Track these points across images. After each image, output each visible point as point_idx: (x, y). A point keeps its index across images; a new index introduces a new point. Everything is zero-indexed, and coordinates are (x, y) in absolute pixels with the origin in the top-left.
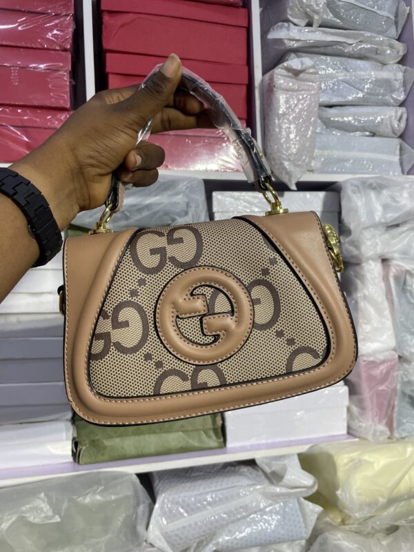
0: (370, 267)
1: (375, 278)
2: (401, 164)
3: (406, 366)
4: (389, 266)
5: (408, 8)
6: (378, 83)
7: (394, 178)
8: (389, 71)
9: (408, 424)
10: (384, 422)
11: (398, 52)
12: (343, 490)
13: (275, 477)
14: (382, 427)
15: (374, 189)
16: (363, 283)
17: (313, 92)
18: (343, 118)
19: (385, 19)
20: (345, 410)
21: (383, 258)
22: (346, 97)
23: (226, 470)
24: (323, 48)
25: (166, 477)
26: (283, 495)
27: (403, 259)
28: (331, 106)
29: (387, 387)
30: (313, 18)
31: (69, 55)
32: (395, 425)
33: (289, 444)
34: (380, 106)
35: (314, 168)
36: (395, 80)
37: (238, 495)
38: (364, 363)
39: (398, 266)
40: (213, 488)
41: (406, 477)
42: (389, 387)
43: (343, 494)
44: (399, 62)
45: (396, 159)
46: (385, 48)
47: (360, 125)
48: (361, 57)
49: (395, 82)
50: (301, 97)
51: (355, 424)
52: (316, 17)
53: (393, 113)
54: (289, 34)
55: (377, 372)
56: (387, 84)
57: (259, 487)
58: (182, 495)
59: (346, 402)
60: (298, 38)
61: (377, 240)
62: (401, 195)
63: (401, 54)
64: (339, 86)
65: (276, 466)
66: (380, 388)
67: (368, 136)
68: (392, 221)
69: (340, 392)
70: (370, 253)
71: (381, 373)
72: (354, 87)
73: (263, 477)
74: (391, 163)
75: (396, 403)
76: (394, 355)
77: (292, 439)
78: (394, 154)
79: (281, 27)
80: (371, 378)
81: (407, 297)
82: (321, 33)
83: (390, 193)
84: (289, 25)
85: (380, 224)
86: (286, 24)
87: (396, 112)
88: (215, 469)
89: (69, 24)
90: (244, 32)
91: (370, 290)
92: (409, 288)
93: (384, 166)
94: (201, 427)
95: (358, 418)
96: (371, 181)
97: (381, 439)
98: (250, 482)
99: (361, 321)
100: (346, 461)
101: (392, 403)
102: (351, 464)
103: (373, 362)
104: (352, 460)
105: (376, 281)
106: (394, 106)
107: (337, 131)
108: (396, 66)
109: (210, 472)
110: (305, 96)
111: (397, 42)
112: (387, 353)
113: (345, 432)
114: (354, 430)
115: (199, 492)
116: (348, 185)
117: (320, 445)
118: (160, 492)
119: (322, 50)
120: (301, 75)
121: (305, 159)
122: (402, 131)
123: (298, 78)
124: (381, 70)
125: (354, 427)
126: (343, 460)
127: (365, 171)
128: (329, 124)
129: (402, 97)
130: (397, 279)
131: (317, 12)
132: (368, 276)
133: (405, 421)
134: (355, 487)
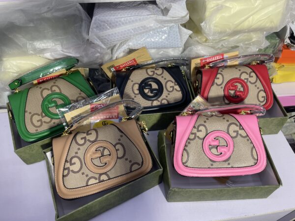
12: (206, 23)
13: (166, 11)
37: (140, 19)
102: (215, 8)
104: (217, 5)
109: (129, 7)
115: (117, 17)
126: (211, 5)
134: (214, 22)
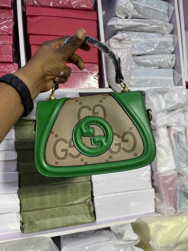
0: (161, 131)
1: (164, 136)
2: (174, 81)
3: (181, 177)
4: (170, 130)
5: (173, 7)
6: (161, 43)
7: (170, 88)
8: (166, 37)
9: (184, 206)
10: (172, 205)
11: (170, 28)
12: (153, 241)
13: (120, 236)
14: (171, 208)
15: (161, 93)
16: (158, 139)
17: (129, 49)
18: (145, 60)
19: (163, 13)
20: (153, 200)
21: (167, 126)
22: (146, 51)
23: (96, 233)
24: (134, 28)
25: (67, 238)
26: (124, 245)
27: (177, 126)
28: (139, 55)
29: (173, 188)
30: (128, 15)
31: (11, 37)
32: (177, 207)
33: (127, 218)
34: (163, 54)
35: (132, 85)
36: (169, 42)
37: (101, 246)
38: (161, 177)
39: (175, 129)
40: (89, 243)
41: (184, 232)
42: (174, 188)
43: (153, 243)
44: (171, 33)
45: (172, 78)
46: (163, 27)
47: (153, 63)
48: (152, 32)
49: (169, 43)
50: (123, 52)
51: (159, 207)
52: (129, 14)
53: (169, 57)
54: (117, 23)
55: (167, 181)
56: (165, 44)
57: (111, 241)
58: (74, 247)
59: (154, 196)
60: (121, 24)
61: (164, 118)
62: (174, 96)
63: (171, 29)
64: (142, 45)
65: (120, 230)
66: (169, 189)
67: (158, 68)
68: (171, 108)
69: (151, 191)
70: (161, 124)
71: (169, 182)
72: (150, 46)
73: (114, 236)
74: (169, 81)
75: (178, 196)
76: (176, 173)
77: (128, 216)
78: (171, 76)
79: (114, 20)
80: (165, 184)
81: (180, 144)
82: (132, 21)
83: (168, 95)
84: (117, 19)
85: (165, 110)
86: (116, 18)
87: (170, 57)
88: (91, 233)
89: (11, 23)
90: (95, 22)
91: (162, 142)
92: (180, 140)
93: (166, 82)
94: (83, 212)
95: (159, 204)
96: (159, 90)
97: (171, 214)
98: (107, 239)
99: (158, 157)
100: (153, 226)
101: (176, 196)
102: (156, 228)
103: (165, 177)
104: (157, 226)
105: (165, 137)
106: (169, 54)
107: (143, 67)
108: (169, 35)
109: (88, 235)
110: (125, 51)
111: (169, 24)
112: (172, 172)
113: (154, 211)
114: (158, 210)
115: (82, 246)
116: (148, 92)
117: (142, 219)
118: (63, 246)
119: (133, 29)
120: (123, 42)
121: (127, 81)
122: (174, 65)
123: (121, 43)
124: (162, 37)
125: (158, 209)
126: (152, 226)
127: (157, 85)
128: (139, 64)
129: (173, 50)
130: (174, 135)
131: (130, 12)
132: (161, 135)
133: (182, 204)
134: (159, 239)
